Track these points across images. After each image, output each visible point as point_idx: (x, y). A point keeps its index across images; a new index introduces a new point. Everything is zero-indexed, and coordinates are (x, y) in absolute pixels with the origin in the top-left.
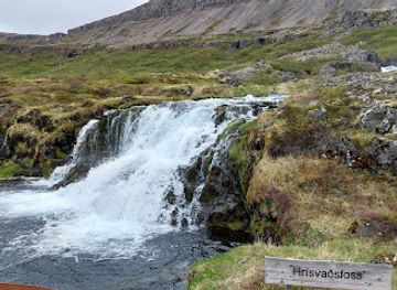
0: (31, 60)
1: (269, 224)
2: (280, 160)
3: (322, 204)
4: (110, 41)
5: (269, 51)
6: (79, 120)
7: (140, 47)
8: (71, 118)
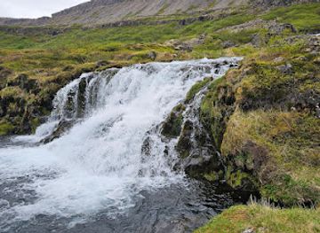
0: (24, 38)
1: (245, 175)
2: (252, 113)
3: (298, 155)
4: (85, 22)
5: (208, 26)
6: (60, 82)
7: (109, 25)
8: (54, 81)
